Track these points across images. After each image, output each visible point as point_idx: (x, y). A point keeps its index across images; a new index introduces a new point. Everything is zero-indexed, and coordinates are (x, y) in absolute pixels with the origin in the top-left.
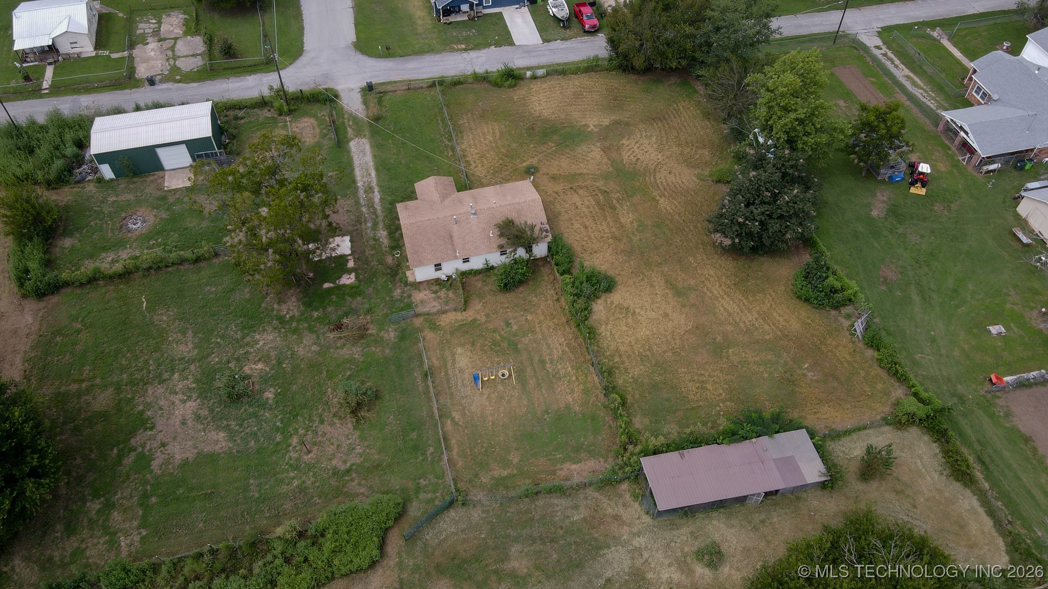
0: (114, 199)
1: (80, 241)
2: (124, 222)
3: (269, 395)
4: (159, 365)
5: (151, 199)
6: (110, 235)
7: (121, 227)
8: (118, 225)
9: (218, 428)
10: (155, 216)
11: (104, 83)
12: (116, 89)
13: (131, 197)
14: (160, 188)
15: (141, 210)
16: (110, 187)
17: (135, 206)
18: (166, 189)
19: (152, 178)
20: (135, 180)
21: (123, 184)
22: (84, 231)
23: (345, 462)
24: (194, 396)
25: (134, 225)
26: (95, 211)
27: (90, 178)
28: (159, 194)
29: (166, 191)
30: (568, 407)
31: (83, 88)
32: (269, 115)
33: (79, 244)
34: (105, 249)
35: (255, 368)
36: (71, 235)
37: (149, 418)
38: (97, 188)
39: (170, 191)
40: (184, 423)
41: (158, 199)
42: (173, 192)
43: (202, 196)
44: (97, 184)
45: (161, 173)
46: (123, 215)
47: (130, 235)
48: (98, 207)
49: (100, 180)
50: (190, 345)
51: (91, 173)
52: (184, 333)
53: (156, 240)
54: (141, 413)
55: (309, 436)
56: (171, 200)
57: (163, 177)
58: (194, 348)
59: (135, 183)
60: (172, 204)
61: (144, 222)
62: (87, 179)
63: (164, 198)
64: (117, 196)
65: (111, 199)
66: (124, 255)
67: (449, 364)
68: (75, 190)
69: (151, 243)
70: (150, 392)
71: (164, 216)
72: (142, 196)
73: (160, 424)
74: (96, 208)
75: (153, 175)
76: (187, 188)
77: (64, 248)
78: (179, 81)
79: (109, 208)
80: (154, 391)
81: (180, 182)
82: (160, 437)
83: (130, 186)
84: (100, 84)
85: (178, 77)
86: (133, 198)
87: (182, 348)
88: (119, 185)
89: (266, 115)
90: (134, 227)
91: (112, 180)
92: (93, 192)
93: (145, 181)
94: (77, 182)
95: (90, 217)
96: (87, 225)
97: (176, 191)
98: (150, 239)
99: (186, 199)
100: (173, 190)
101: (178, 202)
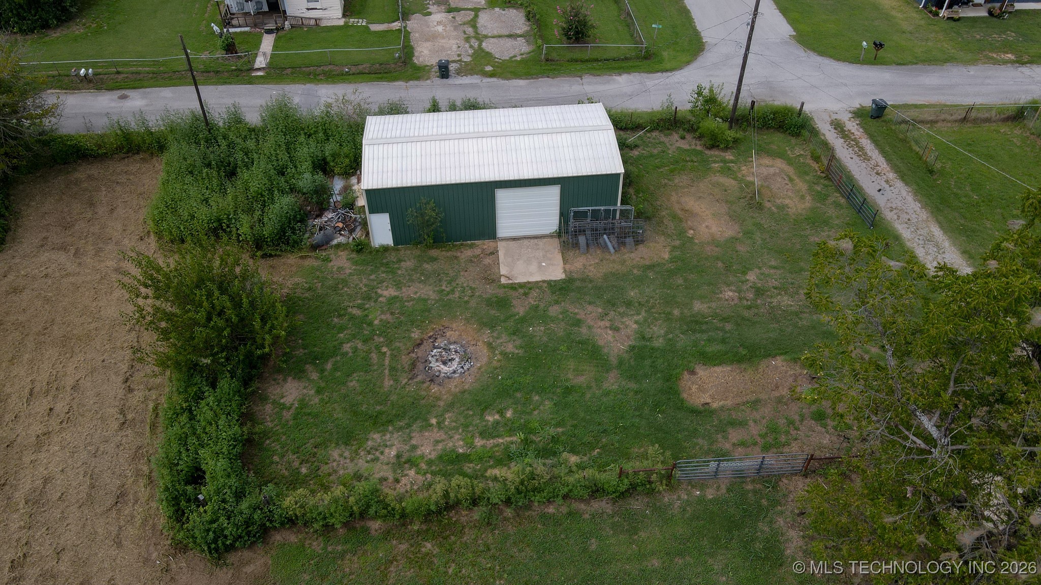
0: (391, 292)
1: (319, 391)
2: (420, 352)
5: (473, 303)
6: (388, 383)
7: (413, 365)
8: (405, 360)
10: (489, 345)
11: (361, 67)
12: (380, 79)
13: (427, 291)
14: (491, 278)
15: (454, 325)
16: (382, 264)
17: (441, 316)
18: (503, 281)
19: (469, 253)
20: (434, 253)
21: (409, 260)
22: (329, 366)
25: (445, 363)
26: (353, 318)
27: (340, 239)
28: (490, 291)
29: (504, 286)
31: (324, 73)
32: (684, 145)
33: (317, 400)
34: (379, 422)
36: (299, 373)
38: (356, 263)
39: (513, 287)
41: (489, 303)
42: (521, 291)
43: (590, 308)
44: (354, 255)
45: (488, 244)
46: (416, 335)
47: (435, 389)
48: (359, 307)
49: (361, 247)
51: (343, 229)
53: (501, 412)
56: (520, 308)
57: (494, 253)
59: (434, 260)
60: (523, 320)
61: (466, 358)
62: (335, 242)
63: (502, 303)
64: (398, 286)
65: (386, 293)
68: (309, 263)
69: (490, 419)
71: (510, 348)
72: (453, 291)
74: (355, 311)
75: (471, 246)
76: (552, 285)
77: (283, 407)
78: (492, 75)
79: (383, 313)
81: (533, 267)
83: (426, 266)
84: (354, 70)
85: (489, 68)
86: (433, 296)
88: (400, 261)
89: (678, 144)
90: (445, 369)
91: (385, 249)
92: (348, 271)
93: (456, 257)
94: (315, 247)
95: (342, 329)
96: (336, 350)
97: (527, 288)
98: (484, 407)
99: (554, 311)
100: (522, 285)
101: (537, 314)
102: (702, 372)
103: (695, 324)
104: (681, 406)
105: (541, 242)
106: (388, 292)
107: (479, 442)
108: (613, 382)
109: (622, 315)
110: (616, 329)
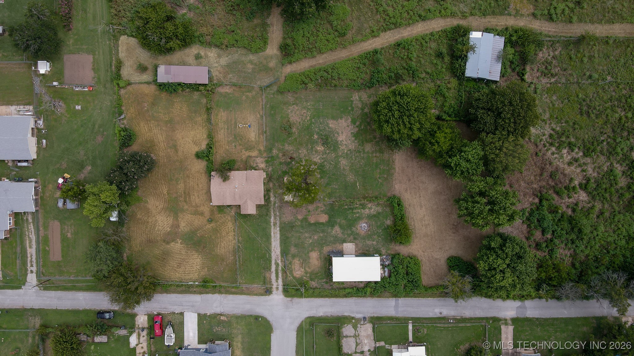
1: (384, 222)
2: (369, 229)
3: (316, 137)
4: (351, 157)
5: (360, 239)
6: (373, 223)
7: (370, 226)
9: (332, 128)
10: (357, 229)
14: (356, 245)
15: (363, 234)
16: (376, 250)
17: (365, 236)
19: (360, 252)
22: (383, 227)
23: (294, 107)
24: (339, 142)
26: (380, 237)
27: (384, 256)
28: (357, 242)
30: (224, 111)
31: (394, 321)
34: (374, 216)
35: (320, 148)
36: (388, 226)
37: (353, 137)
38: (381, 251)
39: (353, 242)
40: (342, 132)
41: (357, 239)
43: (340, 236)
44: (381, 253)
45: (357, 254)
46: (369, 233)
47: (366, 221)
48: (379, 240)
50: (341, 162)
51: (384, 259)
52: (344, 168)
53: (356, 216)
54: (356, 139)
55: (304, 118)
56: (352, 237)
57: (356, 251)
58: (340, 161)
60: (351, 234)
61: (361, 227)
63: (355, 239)
66: (367, 211)
67: (257, 135)
68: (389, 251)
69: (358, 215)
70: (353, 147)
71: (354, 228)
72: (363, 242)
73: (349, 134)
76: (346, 242)
77: (389, 219)
78: (353, 318)
79: (375, 238)
80: (352, 146)
81: (349, 247)
82: (349, 130)
83: (368, 249)
84: (387, 322)
85: (354, 321)
86: (367, 241)
87: (344, 163)
88: (373, 251)
90: (365, 225)
91: (376, 254)
93: (362, 251)
94: (389, 255)
95: (382, 235)
96: (382, 230)
97: (350, 242)
98: (358, 217)
99: (346, 236)
100: (351, 242)
101: (349, 235)
102: (324, 221)
103: (323, 231)
104: (329, 215)
105: (347, 253)
106: (374, 243)
107: (360, 211)
108: (338, 220)
109: (335, 234)
110: (336, 231)
